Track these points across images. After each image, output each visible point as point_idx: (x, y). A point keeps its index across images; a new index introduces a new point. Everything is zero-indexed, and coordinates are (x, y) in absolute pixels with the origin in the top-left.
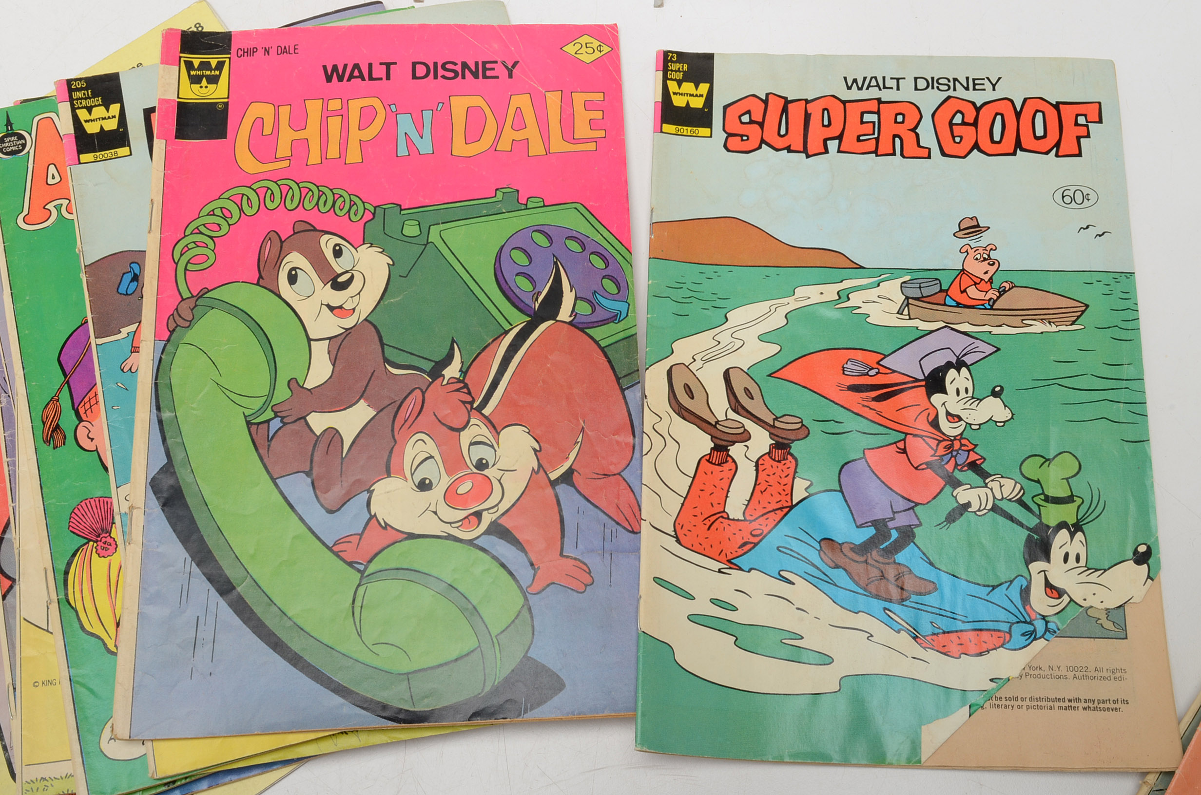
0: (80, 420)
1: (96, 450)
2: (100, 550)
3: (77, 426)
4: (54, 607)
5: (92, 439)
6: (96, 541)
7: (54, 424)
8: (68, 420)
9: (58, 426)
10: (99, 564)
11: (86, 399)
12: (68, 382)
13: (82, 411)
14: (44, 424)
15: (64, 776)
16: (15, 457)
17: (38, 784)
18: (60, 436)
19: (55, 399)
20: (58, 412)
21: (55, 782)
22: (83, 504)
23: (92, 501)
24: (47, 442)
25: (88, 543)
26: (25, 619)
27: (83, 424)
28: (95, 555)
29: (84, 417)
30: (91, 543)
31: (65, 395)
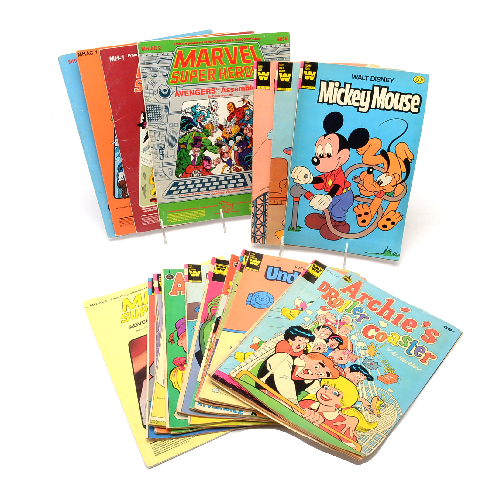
0: (179, 339)
1: (183, 346)
2: (180, 369)
3: (178, 341)
4: (166, 380)
5: (182, 344)
6: (180, 367)
7: (172, 339)
8: (176, 338)
9: (173, 339)
10: (180, 373)
11: (181, 335)
12: (177, 330)
13: (180, 337)
14: (169, 338)
15: (162, 421)
16: (159, 347)
17: (155, 422)
18: (173, 342)
19: (173, 333)
20: (173, 336)
21: (160, 422)
22: (177, 358)
23: (180, 358)
24: (170, 342)
25: (177, 367)
26: (157, 382)
27: (180, 340)
28: (179, 370)
29: (180, 338)
30: (178, 367)
31: (176, 333)
